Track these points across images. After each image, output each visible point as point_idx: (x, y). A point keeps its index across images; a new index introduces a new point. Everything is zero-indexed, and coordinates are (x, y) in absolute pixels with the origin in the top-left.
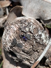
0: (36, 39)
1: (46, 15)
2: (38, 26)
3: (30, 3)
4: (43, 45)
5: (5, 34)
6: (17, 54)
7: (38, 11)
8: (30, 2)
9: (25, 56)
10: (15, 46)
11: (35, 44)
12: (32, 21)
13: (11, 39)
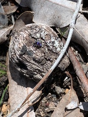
0: (48, 46)
1: (61, 21)
2: (51, 33)
3: (42, 8)
4: (56, 54)
5: (14, 43)
6: (27, 63)
7: (52, 17)
8: (42, 6)
9: (36, 66)
10: (24, 54)
11: (47, 51)
12: (44, 27)
13: (21, 46)
